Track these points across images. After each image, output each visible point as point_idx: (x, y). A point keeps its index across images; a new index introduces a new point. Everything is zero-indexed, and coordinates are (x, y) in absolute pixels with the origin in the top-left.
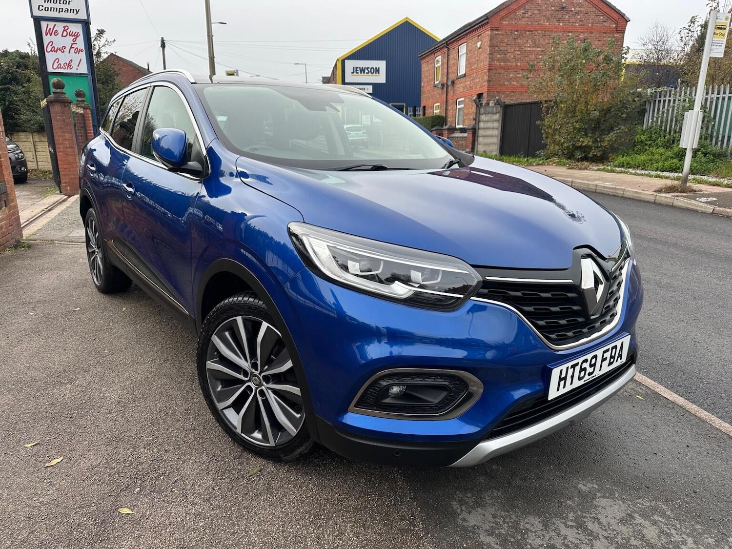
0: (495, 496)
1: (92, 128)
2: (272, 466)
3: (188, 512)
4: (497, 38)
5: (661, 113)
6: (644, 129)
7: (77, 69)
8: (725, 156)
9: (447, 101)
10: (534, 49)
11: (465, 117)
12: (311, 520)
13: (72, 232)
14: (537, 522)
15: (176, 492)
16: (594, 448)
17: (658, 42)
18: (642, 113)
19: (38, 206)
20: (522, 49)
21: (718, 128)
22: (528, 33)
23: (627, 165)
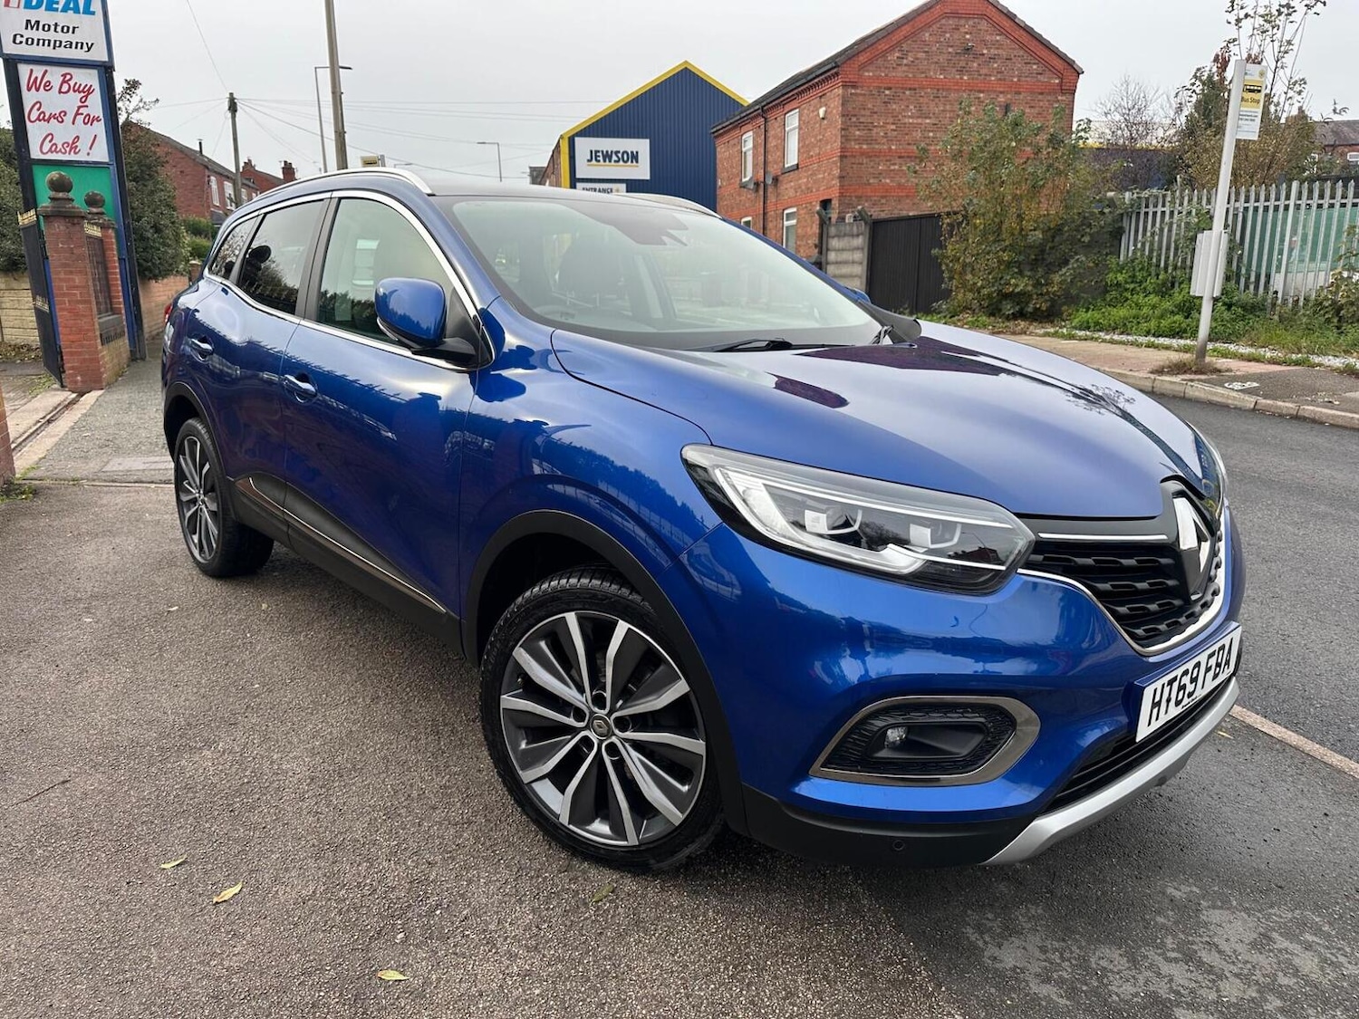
0: (1034, 916)
1: (117, 264)
2: (632, 881)
3: (507, 972)
4: (855, 101)
5: (1149, 234)
6: (1121, 263)
7: (88, 154)
8: (1263, 309)
9: (764, 214)
10: (920, 121)
11: (798, 243)
12: (731, 973)
13: (108, 462)
14: (1116, 956)
15: (471, 936)
16: (1173, 825)
17: (1129, 110)
18: (1117, 234)
19: (26, 414)
20: (899, 120)
21: (1248, 261)
22: (907, 92)
23: (1095, 327)
